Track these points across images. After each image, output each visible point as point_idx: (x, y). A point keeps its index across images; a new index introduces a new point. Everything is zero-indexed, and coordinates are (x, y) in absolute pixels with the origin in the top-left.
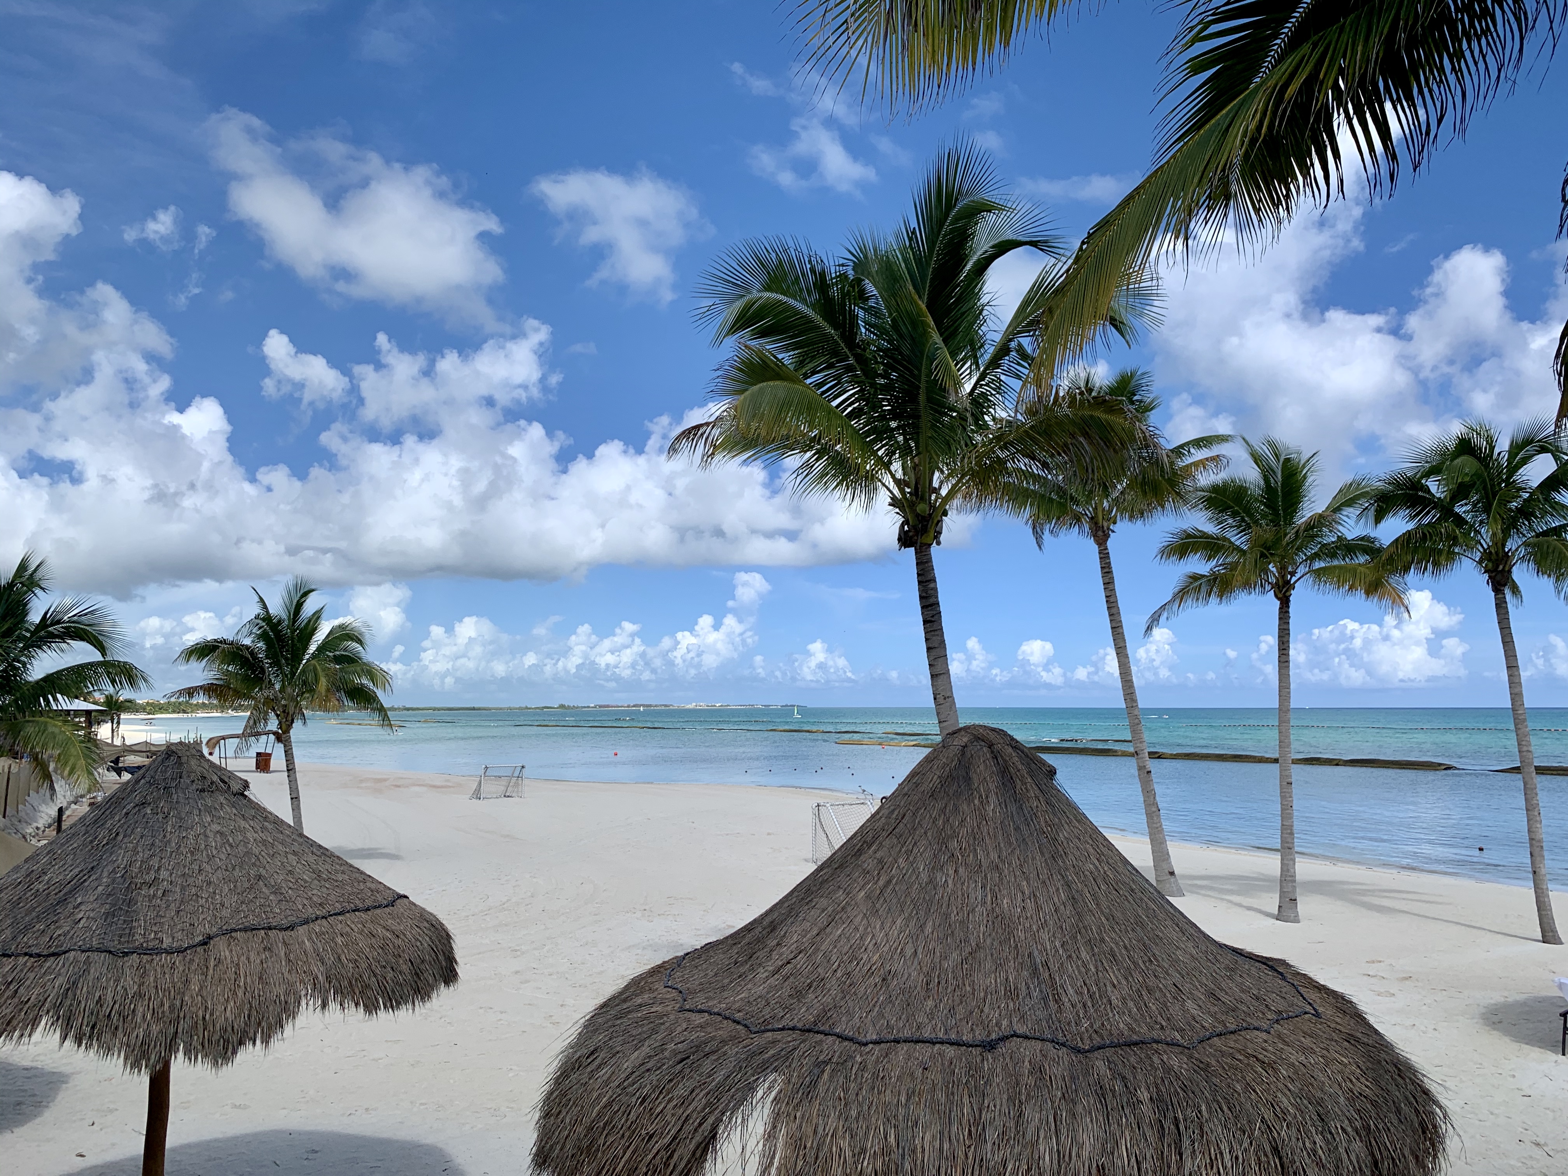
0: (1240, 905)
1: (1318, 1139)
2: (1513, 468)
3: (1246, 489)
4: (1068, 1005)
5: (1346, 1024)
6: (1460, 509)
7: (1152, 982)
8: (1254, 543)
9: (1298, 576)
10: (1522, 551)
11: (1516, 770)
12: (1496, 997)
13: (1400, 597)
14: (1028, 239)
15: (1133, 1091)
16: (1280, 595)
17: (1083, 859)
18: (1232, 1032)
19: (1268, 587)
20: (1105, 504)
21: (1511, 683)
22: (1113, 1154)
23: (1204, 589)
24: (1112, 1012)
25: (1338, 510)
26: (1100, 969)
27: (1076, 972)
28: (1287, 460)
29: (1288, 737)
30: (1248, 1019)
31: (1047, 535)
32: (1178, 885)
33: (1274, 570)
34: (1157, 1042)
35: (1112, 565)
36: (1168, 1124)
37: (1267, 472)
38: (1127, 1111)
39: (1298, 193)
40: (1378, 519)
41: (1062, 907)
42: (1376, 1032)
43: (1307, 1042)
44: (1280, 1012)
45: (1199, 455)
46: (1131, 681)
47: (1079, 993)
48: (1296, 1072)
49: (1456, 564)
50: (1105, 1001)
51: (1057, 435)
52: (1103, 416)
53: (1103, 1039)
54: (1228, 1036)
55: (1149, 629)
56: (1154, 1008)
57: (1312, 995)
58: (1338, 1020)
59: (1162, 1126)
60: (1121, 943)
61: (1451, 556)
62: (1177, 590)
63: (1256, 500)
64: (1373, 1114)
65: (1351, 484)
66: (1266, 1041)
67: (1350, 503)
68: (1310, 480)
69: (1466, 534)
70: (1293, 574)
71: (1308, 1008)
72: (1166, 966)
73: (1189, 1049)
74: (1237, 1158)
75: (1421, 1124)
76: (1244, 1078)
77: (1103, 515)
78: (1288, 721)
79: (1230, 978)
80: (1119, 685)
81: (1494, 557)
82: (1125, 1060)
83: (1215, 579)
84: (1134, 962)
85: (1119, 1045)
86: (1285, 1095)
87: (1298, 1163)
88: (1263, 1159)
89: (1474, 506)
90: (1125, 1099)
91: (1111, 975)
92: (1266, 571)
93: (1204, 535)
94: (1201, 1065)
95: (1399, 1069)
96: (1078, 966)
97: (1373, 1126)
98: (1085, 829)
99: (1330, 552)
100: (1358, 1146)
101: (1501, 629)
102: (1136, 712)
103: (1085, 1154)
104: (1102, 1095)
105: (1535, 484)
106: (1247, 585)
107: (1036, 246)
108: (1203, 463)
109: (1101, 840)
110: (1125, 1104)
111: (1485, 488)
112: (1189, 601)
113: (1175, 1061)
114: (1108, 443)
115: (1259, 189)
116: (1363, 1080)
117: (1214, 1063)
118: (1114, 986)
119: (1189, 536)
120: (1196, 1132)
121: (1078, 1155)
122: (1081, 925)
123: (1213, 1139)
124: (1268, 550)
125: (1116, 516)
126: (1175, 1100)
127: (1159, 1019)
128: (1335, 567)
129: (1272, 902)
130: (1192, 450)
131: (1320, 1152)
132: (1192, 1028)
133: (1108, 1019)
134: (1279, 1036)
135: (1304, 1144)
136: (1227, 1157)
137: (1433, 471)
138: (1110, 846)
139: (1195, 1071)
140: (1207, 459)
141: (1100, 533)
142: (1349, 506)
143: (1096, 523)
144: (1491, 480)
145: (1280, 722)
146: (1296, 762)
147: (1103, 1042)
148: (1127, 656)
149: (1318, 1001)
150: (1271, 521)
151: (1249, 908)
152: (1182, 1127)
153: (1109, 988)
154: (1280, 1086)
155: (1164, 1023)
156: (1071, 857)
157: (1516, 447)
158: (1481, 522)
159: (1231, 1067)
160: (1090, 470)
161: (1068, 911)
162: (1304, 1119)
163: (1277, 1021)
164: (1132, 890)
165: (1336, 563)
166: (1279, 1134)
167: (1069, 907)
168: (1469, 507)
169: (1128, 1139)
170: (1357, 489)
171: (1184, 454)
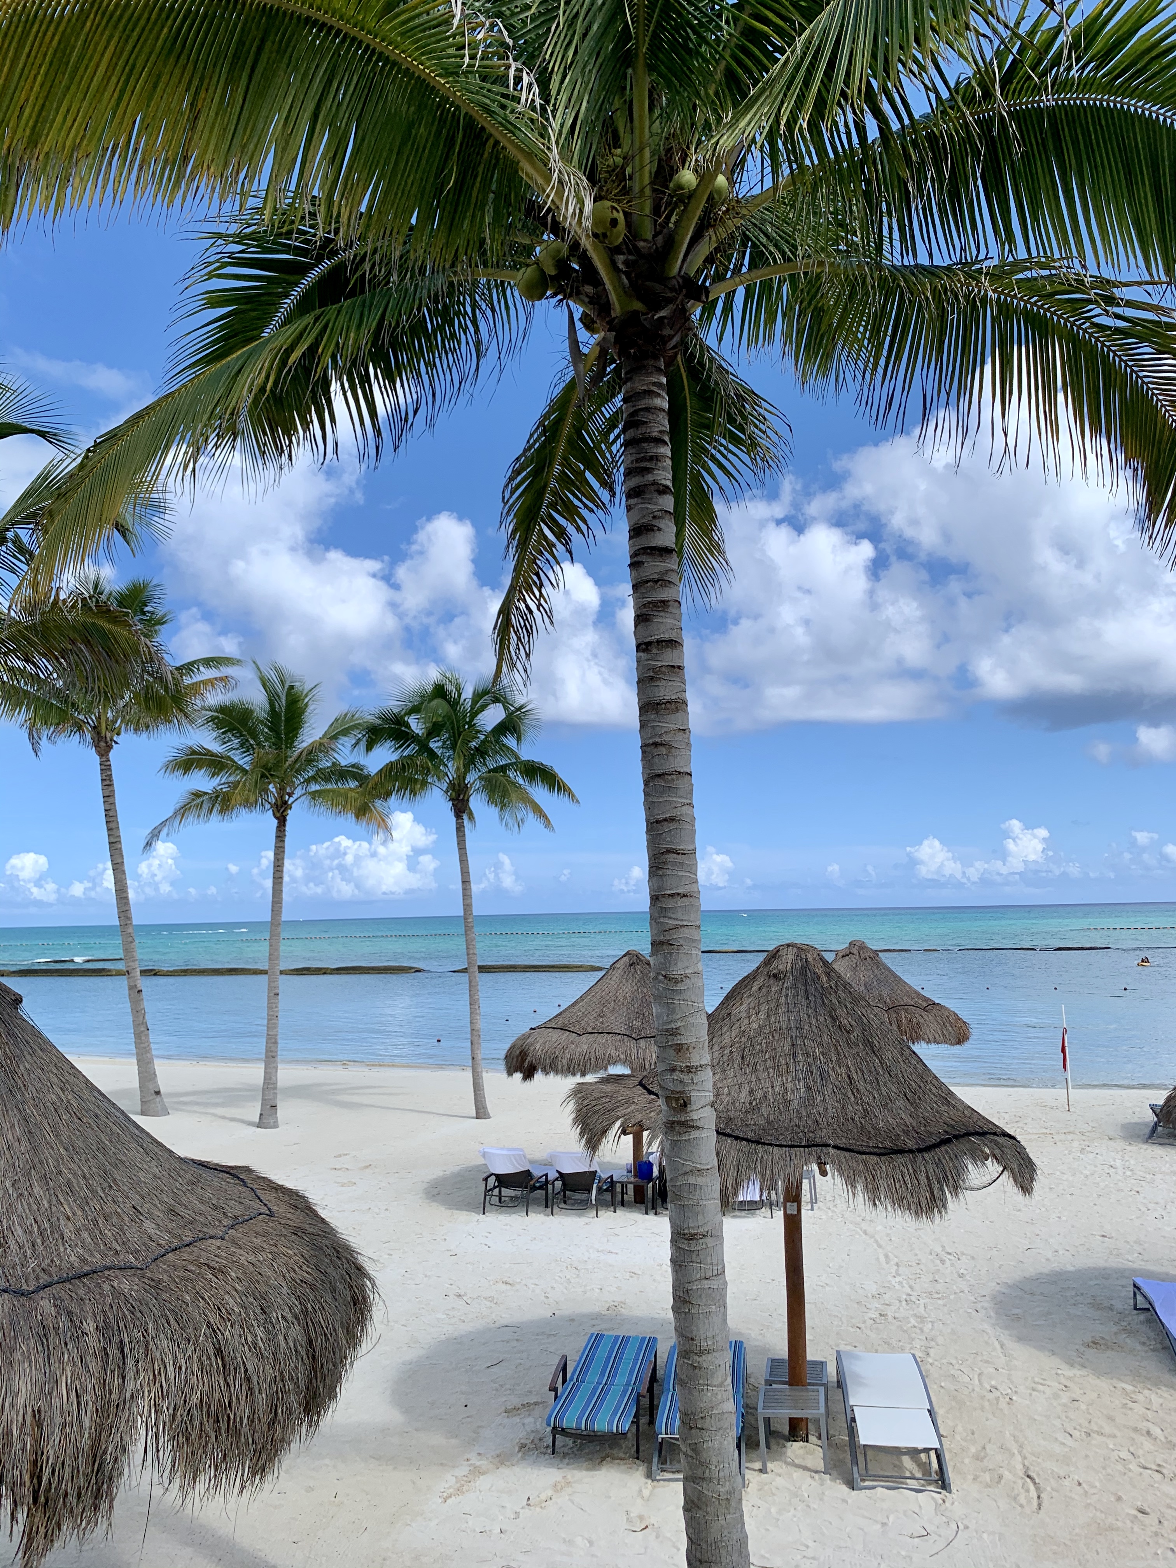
0: (224, 1118)
1: (260, 1332)
2: (474, 714)
3: (252, 712)
4: (14, 1246)
5: (296, 1219)
6: (433, 745)
7: (110, 1208)
8: (255, 765)
9: (295, 796)
10: (478, 784)
11: (464, 971)
12: (437, 1173)
13: (383, 820)
14: (36, 428)
15: (78, 1324)
16: (278, 815)
17: (45, 1090)
18: (188, 1245)
19: (268, 806)
20: (109, 714)
21: (464, 895)
22: (50, 1394)
23: (206, 807)
24: (64, 1245)
25: (335, 738)
26: (54, 1202)
27: (27, 1211)
28: (292, 687)
29: (277, 950)
30: (205, 1229)
31: (44, 741)
32: (163, 1104)
33: (274, 790)
34: (109, 1268)
35: (114, 777)
36: (114, 1352)
37: (272, 698)
38: (70, 1347)
39: (298, 444)
40: (369, 748)
41: (17, 1143)
42: (323, 1221)
43: (258, 1241)
44: (237, 1217)
45: (207, 674)
46: (127, 898)
47: (28, 1232)
48: (244, 1273)
49: (428, 792)
50: (56, 1236)
51: (55, 639)
52: (106, 626)
53: (50, 1275)
54: (183, 1250)
55: (149, 844)
56: (110, 1234)
57: (268, 1197)
58: (289, 1215)
59: (107, 1355)
60: (80, 1172)
61: (424, 784)
62: (178, 806)
63: (261, 722)
64: (312, 1297)
65: (346, 715)
66: (218, 1248)
67: (345, 732)
68: (311, 708)
69: (437, 768)
70: (290, 795)
71: (264, 1210)
72: (125, 1188)
73: (142, 1269)
74: (180, 1368)
75: (353, 1298)
76: (194, 1288)
77: (107, 725)
78: (278, 935)
79: (192, 1191)
80: (114, 901)
81: (457, 787)
82: (73, 1294)
83: (217, 797)
84: (92, 1191)
85: (68, 1280)
86: (232, 1296)
87: (239, 1359)
88: (206, 1362)
89: (444, 743)
90: (69, 1334)
91: (66, 1207)
92: (266, 791)
93: (209, 753)
94: (152, 1284)
95: (338, 1252)
96: (29, 1204)
97: (310, 1309)
98: (51, 1058)
99: (325, 776)
100: (296, 1331)
101: (460, 849)
102: (130, 930)
103: (21, 1401)
104: (43, 1336)
105: (489, 728)
106: (248, 804)
107: (44, 437)
108: (211, 682)
109: (66, 1067)
110: (68, 1340)
111: (453, 728)
112: (191, 818)
113: (127, 1285)
114: (110, 653)
115: (265, 433)
116: (304, 1268)
117: (165, 1278)
118: (68, 1219)
119: (194, 752)
120: (141, 1351)
121: (12, 1405)
122: (36, 1160)
123: (158, 1354)
124: (269, 771)
125: (120, 727)
126: (121, 1324)
127: (114, 1244)
128: (329, 791)
129: (253, 1112)
130: (201, 668)
131: (261, 1345)
132: (147, 1248)
133: (59, 1255)
134: (233, 1242)
135: (246, 1339)
136: (170, 1369)
137: (415, 710)
138: (77, 1073)
139: (145, 1290)
140: (216, 679)
141: (102, 744)
142: (345, 735)
143: (99, 733)
144: (458, 722)
145: (271, 936)
146: (282, 972)
147: (49, 1280)
148: (124, 872)
149: (274, 1200)
150: (274, 744)
151: (233, 1120)
152: (127, 1350)
153: (62, 1223)
154: (228, 1287)
155: (118, 1248)
156: (31, 1088)
157: (478, 696)
158: (449, 757)
159: (183, 1279)
160: (90, 679)
161: (25, 1145)
162: (248, 1315)
163: (232, 1227)
164: (97, 1116)
165: (329, 786)
166: (223, 1335)
167: (25, 1142)
168: (440, 744)
169: (69, 1375)
170: (351, 720)
171: (193, 671)
